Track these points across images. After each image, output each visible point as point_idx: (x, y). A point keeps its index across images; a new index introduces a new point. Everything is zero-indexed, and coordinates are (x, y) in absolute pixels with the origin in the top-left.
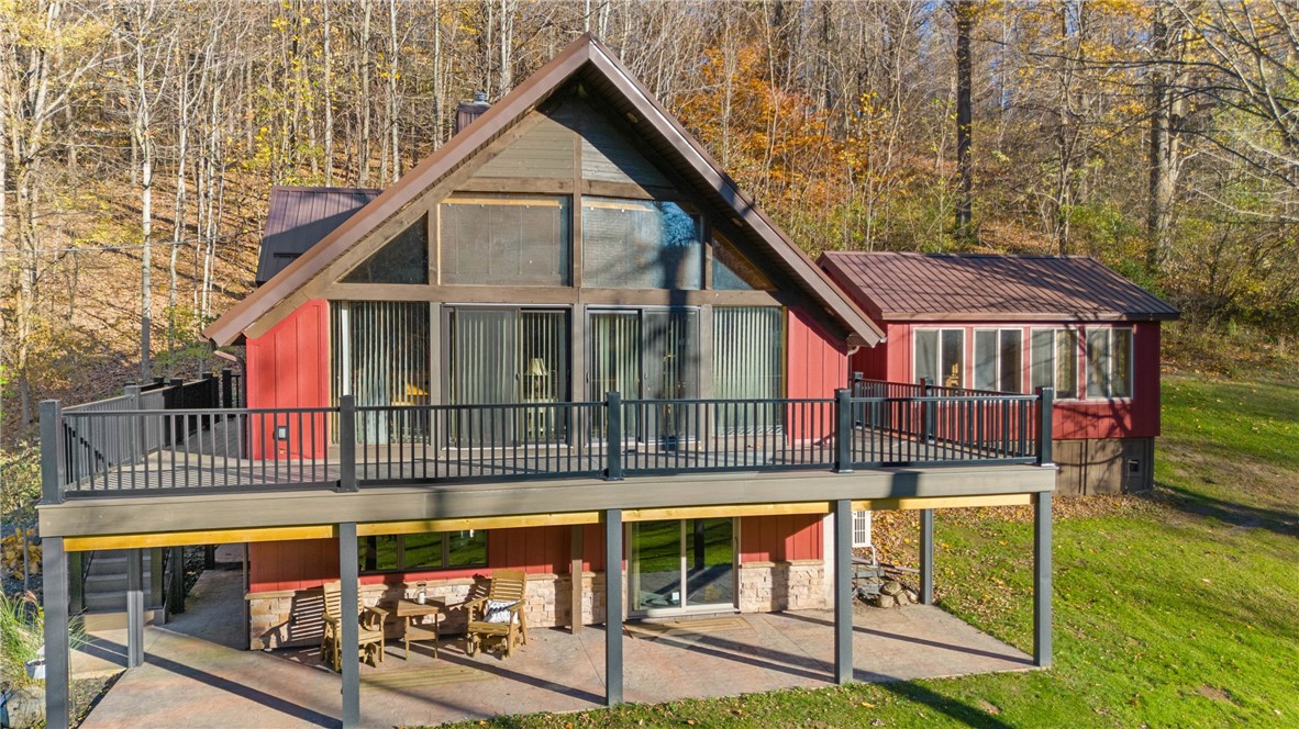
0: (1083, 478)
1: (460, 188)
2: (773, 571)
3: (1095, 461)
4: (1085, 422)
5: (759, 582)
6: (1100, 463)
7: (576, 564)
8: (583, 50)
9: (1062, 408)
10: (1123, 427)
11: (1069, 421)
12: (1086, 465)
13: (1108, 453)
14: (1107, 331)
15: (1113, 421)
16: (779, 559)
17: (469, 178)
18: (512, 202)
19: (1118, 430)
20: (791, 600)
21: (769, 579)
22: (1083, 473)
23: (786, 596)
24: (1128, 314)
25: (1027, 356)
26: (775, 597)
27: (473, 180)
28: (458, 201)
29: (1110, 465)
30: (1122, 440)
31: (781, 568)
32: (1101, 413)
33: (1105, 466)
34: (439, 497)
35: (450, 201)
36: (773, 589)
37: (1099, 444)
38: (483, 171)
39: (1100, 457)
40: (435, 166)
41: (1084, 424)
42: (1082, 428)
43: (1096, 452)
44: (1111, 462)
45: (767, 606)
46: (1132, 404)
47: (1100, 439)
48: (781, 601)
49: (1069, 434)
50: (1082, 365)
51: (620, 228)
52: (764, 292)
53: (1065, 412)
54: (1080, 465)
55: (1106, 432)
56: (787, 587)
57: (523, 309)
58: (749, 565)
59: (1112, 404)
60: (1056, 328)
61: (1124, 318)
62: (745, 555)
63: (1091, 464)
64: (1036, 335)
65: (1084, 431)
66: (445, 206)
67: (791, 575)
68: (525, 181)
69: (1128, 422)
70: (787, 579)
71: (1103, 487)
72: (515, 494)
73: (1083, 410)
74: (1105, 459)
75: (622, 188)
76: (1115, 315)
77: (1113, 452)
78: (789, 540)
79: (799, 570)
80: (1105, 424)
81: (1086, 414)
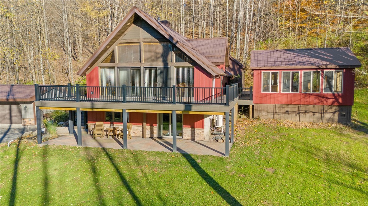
0: (322, 117)
1: (120, 42)
2: (191, 131)
3: (327, 112)
4: (324, 100)
5: (188, 133)
6: (331, 113)
7: (145, 124)
8: (134, 10)
9: (314, 95)
10: (338, 102)
11: (317, 99)
12: (323, 113)
13: (333, 109)
14: (333, 72)
15: (334, 100)
16: (193, 127)
17: (121, 40)
18: (130, 44)
19: (336, 103)
20: (196, 137)
21: (190, 132)
22: (322, 115)
23: (194, 136)
24: (339, 66)
25: (301, 79)
26: (192, 136)
27: (122, 40)
28: (121, 45)
29: (333, 114)
30: (339, 106)
31: (193, 129)
32: (329, 97)
33: (332, 114)
34: (92, 104)
35: (119, 45)
36: (191, 134)
37: (329, 107)
38: (124, 38)
39: (330, 111)
40: (110, 39)
41: (322, 100)
42: (321, 102)
43: (328, 109)
44: (334, 113)
45: (190, 138)
46: (342, 95)
47: (329, 105)
48: (193, 137)
49: (316, 103)
50: (322, 82)
51: (153, 49)
52: (188, 63)
53: (315, 96)
54: (322, 113)
55: (331, 103)
56: (195, 134)
57: (132, 68)
58: (185, 128)
59: (334, 95)
60: (312, 71)
61: (338, 67)
62: (184, 126)
63: (325, 113)
64: (305, 73)
65: (322, 103)
66: (118, 46)
67: (196, 131)
68: (131, 40)
69: (340, 100)
70: (195, 133)
71: (331, 120)
72: (104, 105)
73: (322, 96)
74: (332, 112)
75: (152, 40)
76: (334, 66)
77: (335, 109)
78: (195, 123)
79: (197, 130)
80: (331, 101)
81: (323, 97)
